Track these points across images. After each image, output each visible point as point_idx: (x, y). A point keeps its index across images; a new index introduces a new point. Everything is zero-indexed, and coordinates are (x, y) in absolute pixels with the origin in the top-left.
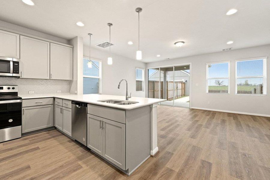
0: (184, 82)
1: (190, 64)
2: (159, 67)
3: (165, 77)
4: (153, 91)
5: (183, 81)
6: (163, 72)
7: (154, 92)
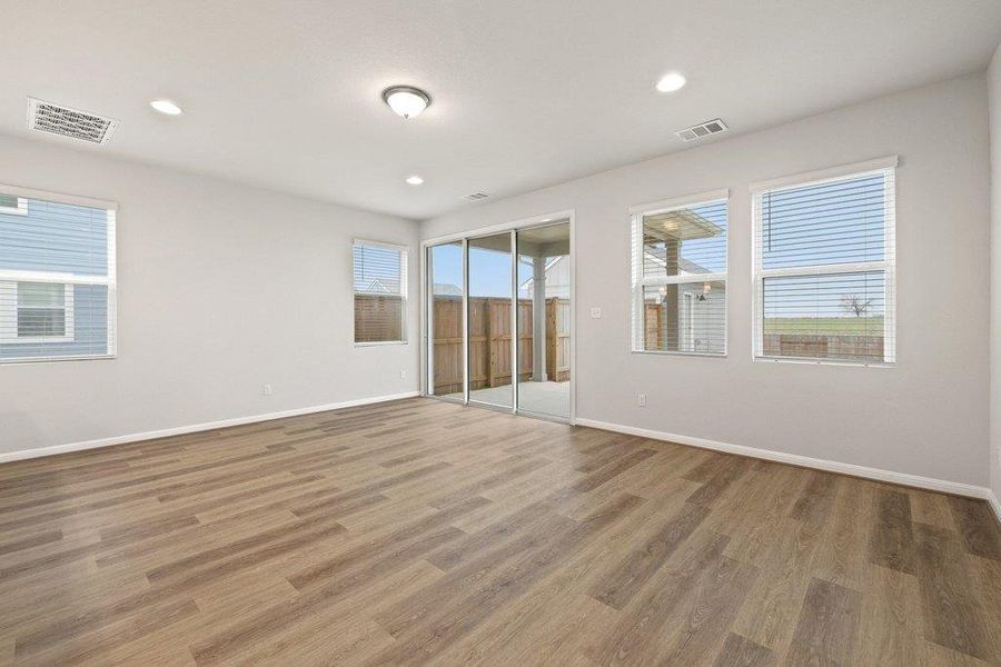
0: (658, 302)
1: (570, 213)
2: (463, 235)
3: (539, 278)
4: (483, 339)
5: (655, 300)
6: (530, 260)
7: (487, 344)
